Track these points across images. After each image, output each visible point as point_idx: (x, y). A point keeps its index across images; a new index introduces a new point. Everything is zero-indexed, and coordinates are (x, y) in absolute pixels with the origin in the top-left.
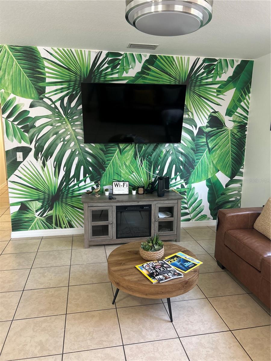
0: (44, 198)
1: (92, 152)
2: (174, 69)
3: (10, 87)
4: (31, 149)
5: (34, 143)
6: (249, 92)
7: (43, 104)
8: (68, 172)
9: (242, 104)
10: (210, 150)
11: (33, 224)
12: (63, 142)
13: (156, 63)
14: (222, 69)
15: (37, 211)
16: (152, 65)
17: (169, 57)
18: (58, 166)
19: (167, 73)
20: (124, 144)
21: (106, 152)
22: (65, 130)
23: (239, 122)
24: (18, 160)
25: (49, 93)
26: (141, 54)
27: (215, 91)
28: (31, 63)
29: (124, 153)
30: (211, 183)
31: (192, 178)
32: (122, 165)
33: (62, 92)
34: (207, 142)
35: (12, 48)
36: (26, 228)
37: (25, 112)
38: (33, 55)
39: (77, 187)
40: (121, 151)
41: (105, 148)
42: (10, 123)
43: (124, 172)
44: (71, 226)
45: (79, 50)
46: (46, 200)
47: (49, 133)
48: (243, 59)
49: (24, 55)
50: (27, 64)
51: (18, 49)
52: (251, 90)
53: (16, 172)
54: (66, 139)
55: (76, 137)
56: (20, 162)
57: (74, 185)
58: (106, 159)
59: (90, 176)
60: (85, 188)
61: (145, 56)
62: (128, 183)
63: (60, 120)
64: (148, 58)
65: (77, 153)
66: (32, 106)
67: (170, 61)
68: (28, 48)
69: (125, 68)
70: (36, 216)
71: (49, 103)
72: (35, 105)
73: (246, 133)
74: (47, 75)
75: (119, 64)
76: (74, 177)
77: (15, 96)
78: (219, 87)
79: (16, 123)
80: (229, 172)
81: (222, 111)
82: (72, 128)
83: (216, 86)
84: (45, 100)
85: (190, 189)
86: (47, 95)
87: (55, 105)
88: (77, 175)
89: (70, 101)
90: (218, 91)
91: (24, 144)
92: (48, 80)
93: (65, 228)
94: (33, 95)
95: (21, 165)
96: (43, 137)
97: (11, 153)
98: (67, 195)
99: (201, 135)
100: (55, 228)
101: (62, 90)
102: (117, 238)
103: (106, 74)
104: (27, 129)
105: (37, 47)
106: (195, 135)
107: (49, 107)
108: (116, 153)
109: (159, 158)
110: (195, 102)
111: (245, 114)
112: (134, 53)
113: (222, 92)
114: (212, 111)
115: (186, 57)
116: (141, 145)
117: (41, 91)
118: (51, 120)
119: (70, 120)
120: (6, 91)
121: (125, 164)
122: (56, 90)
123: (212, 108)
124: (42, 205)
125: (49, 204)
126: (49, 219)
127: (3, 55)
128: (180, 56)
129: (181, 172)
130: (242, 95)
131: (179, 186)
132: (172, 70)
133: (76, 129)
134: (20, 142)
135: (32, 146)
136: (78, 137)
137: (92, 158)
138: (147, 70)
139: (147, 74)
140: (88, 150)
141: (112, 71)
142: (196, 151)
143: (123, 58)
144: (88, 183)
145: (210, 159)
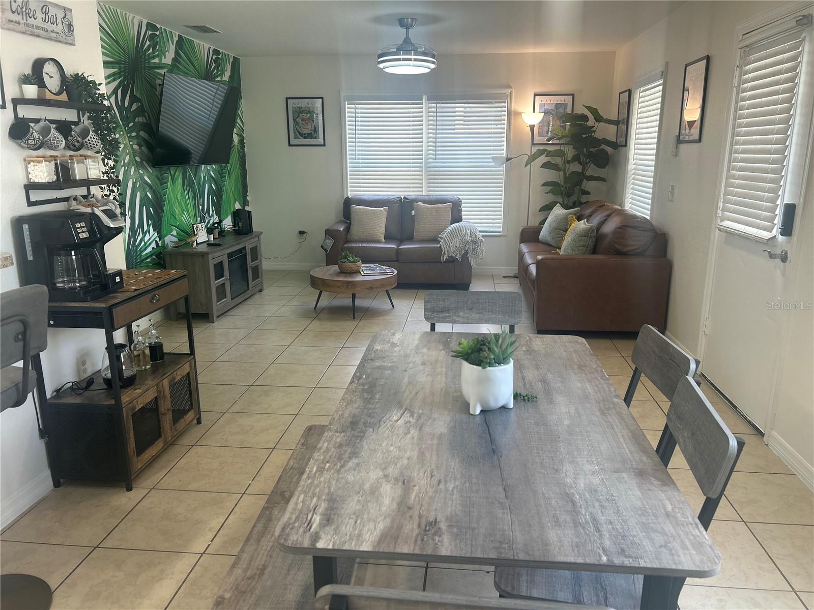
1: (150, 182)
6: (241, 98)
8: (133, 219)
12: (124, 168)
13: (184, 47)
14: (224, 65)
16: (181, 50)
17: (191, 41)
20: (174, 167)
22: (123, 146)
23: (240, 136)
26: (172, 32)
29: (175, 183)
31: (222, 213)
32: (175, 201)
39: (143, 243)
40: (172, 179)
41: (160, 175)
43: (178, 213)
48: (234, 55)
54: (126, 162)
55: (135, 158)
57: (141, 241)
58: (162, 193)
59: (152, 222)
60: (150, 244)
61: (175, 35)
63: (117, 128)
64: (177, 38)
65: (138, 186)
67: (192, 46)
69: (162, 49)
73: (245, 149)
75: (157, 42)
76: (139, 226)
82: (129, 141)
88: (142, 223)
98: (136, 259)
101: (114, 76)
102: (232, 299)
103: (149, 57)
108: (169, 182)
109: (200, 187)
111: (242, 125)
112: (167, 30)
115: (201, 43)
119: (127, 129)
121: (177, 199)
122: (110, 77)
137: (151, 192)
138: (179, 57)
139: (180, 63)
140: (146, 178)
141: (153, 52)
142: (221, 175)
143: (160, 33)
144: (152, 235)
145: (230, 185)
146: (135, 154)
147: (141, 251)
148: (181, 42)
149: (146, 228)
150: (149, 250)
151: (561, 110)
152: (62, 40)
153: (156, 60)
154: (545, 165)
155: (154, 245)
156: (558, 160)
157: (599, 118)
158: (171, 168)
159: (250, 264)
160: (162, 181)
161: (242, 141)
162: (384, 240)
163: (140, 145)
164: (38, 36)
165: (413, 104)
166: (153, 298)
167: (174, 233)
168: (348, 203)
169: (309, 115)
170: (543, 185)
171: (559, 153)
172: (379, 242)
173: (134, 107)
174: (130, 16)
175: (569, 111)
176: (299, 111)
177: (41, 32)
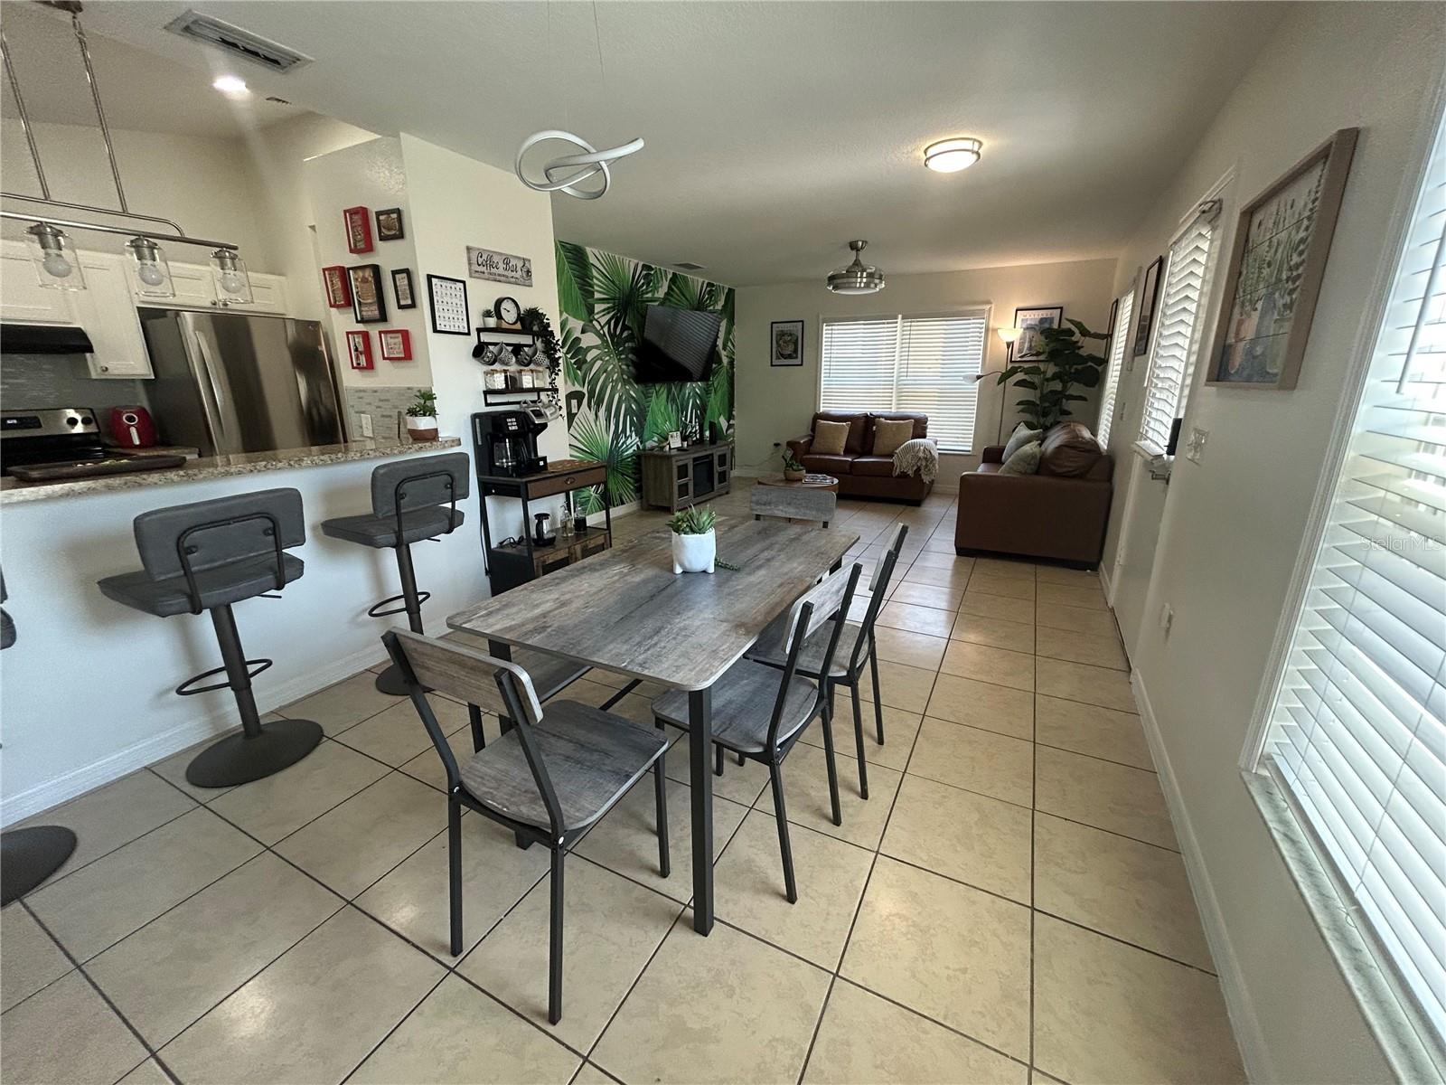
1: (636, 396)
2: (689, 291)
4: (584, 395)
5: (586, 385)
7: (594, 330)
8: (617, 425)
9: (731, 337)
11: (590, 506)
12: (611, 384)
13: (677, 282)
14: (718, 296)
17: (684, 276)
18: (608, 419)
20: (659, 384)
22: (612, 366)
23: (730, 358)
25: (598, 313)
28: (581, 269)
29: (659, 397)
32: (658, 413)
35: (563, 245)
37: (577, 340)
38: (583, 259)
39: (624, 446)
40: (657, 394)
41: (646, 391)
44: (623, 503)
45: (621, 256)
47: (599, 370)
49: (574, 257)
50: (577, 270)
51: (569, 248)
53: (572, 430)
54: (614, 378)
56: (575, 415)
59: (635, 429)
60: (631, 447)
61: (669, 273)
63: (608, 351)
65: (624, 399)
66: (583, 331)
67: (686, 282)
68: (577, 247)
72: (586, 330)
73: (734, 370)
74: (595, 288)
75: (651, 280)
76: (622, 431)
77: (567, 315)
79: (569, 356)
82: (618, 363)
86: (596, 317)
87: (603, 331)
88: (624, 429)
89: (616, 326)
92: (597, 295)
94: (583, 316)
95: (576, 418)
96: (594, 377)
98: (617, 458)
101: (608, 311)
102: (693, 498)
103: (642, 293)
104: (579, 365)
105: (586, 248)
107: (597, 333)
108: (653, 396)
111: (734, 350)
112: (662, 269)
115: (698, 279)
116: (671, 385)
118: (600, 351)
119: (617, 352)
121: (660, 411)
122: (604, 310)
128: (691, 278)
133: (622, 365)
135: (585, 391)
136: (624, 376)
137: (636, 404)
139: (672, 296)
140: (632, 393)
141: (647, 289)
142: (707, 392)
143: (655, 273)
144: (635, 439)
145: (715, 401)
146: (623, 372)
147: (623, 452)
148: (674, 279)
149: (628, 433)
150: (631, 451)
151: (1047, 325)
152: (519, 282)
153: (650, 295)
154: (1018, 384)
155: (635, 448)
156: (1036, 379)
157: (1085, 333)
158: (656, 385)
159: (717, 469)
160: (647, 396)
161: (731, 363)
162: (842, 453)
163: (628, 366)
164: (500, 281)
165: (888, 323)
166: (567, 480)
167: (656, 439)
168: (818, 417)
169: (789, 338)
170: (1018, 404)
171: (1034, 371)
172: (838, 455)
173: (625, 334)
174: (626, 260)
175: (1055, 326)
176: (782, 334)
177: (502, 278)
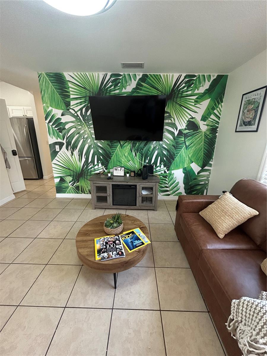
0: (74, 175)
1: (102, 146)
2: (161, 84)
3: (49, 102)
4: (64, 143)
5: (65, 139)
6: (222, 102)
7: (69, 114)
8: (87, 159)
9: (215, 111)
10: (187, 147)
11: (68, 190)
12: (83, 139)
13: (147, 80)
14: (200, 83)
15: (70, 182)
16: (144, 82)
17: (157, 75)
18: (81, 155)
19: (155, 88)
20: (123, 141)
21: (111, 147)
22: (84, 131)
23: (211, 126)
24: (57, 150)
25: (73, 105)
26: (136, 74)
27: (193, 101)
28: (60, 85)
29: (124, 148)
30: (186, 171)
31: (172, 167)
32: (122, 156)
33: (81, 105)
34: (185, 141)
35: (48, 75)
36: (64, 192)
37: (59, 119)
38: (61, 79)
39: (93, 169)
40: (121, 146)
41: (111, 144)
42: (50, 126)
43: (124, 161)
45: (91, 73)
46: (75, 176)
47: (74, 133)
48: (218, 74)
49: (55, 79)
50: (58, 85)
51: (52, 75)
52: (224, 100)
53: (56, 158)
54: (85, 137)
55: (91, 136)
56: (58, 152)
57: (91, 168)
58: (111, 151)
59: (101, 162)
60: (98, 170)
61: (139, 75)
62: (124, 168)
63: (81, 124)
64: (141, 76)
65: (92, 147)
66: (62, 115)
67: (158, 78)
68: (58, 74)
69: (124, 85)
70: (70, 185)
71: (73, 112)
72: (65, 114)
73: (217, 134)
74: (71, 93)
75: (119, 82)
76: (91, 162)
77: (51, 108)
78: (197, 98)
79: (54, 126)
80: (201, 163)
81: (198, 117)
83: (194, 97)
84: (70, 110)
85: (170, 174)
86: (71, 107)
87: (77, 114)
88: (93, 161)
89: (87, 111)
90: (196, 101)
91: (59, 140)
92: (72, 97)
93: (87, 194)
94: (63, 107)
95: (59, 153)
96: (71, 136)
97: (52, 146)
98: (87, 173)
99: (180, 135)
100: (81, 193)
101: (81, 103)
102: (113, 205)
103: (110, 91)
104: (60, 130)
105: (64, 73)
106: (176, 135)
107: (73, 115)
108: (118, 147)
109: (149, 152)
110: (176, 110)
111: (217, 120)
112: (130, 74)
113: (199, 102)
114: (190, 117)
115: (171, 74)
116: (136, 142)
117: (68, 104)
118: (75, 124)
119: (87, 124)
120: (47, 105)
121: (124, 155)
122: (77, 104)
123: (190, 115)
124: (72, 179)
125: (77, 178)
126: (77, 188)
127: (43, 80)
128: (166, 74)
129: (164, 162)
130: (215, 105)
131: (163, 172)
132: (159, 85)
133: (91, 130)
134: (57, 139)
136: (93, 136)
137: (102, 150)
138: (140, 86)
141: (114, 88)
142: (176, 147)
143: (123, 77)
145: (186, 153)
146: (92, 134)
158: (121, 141)
159: (140, 195)
161: (213, 129)
169: (253, 106)
174: (95, 74)
176: (248, 104)
